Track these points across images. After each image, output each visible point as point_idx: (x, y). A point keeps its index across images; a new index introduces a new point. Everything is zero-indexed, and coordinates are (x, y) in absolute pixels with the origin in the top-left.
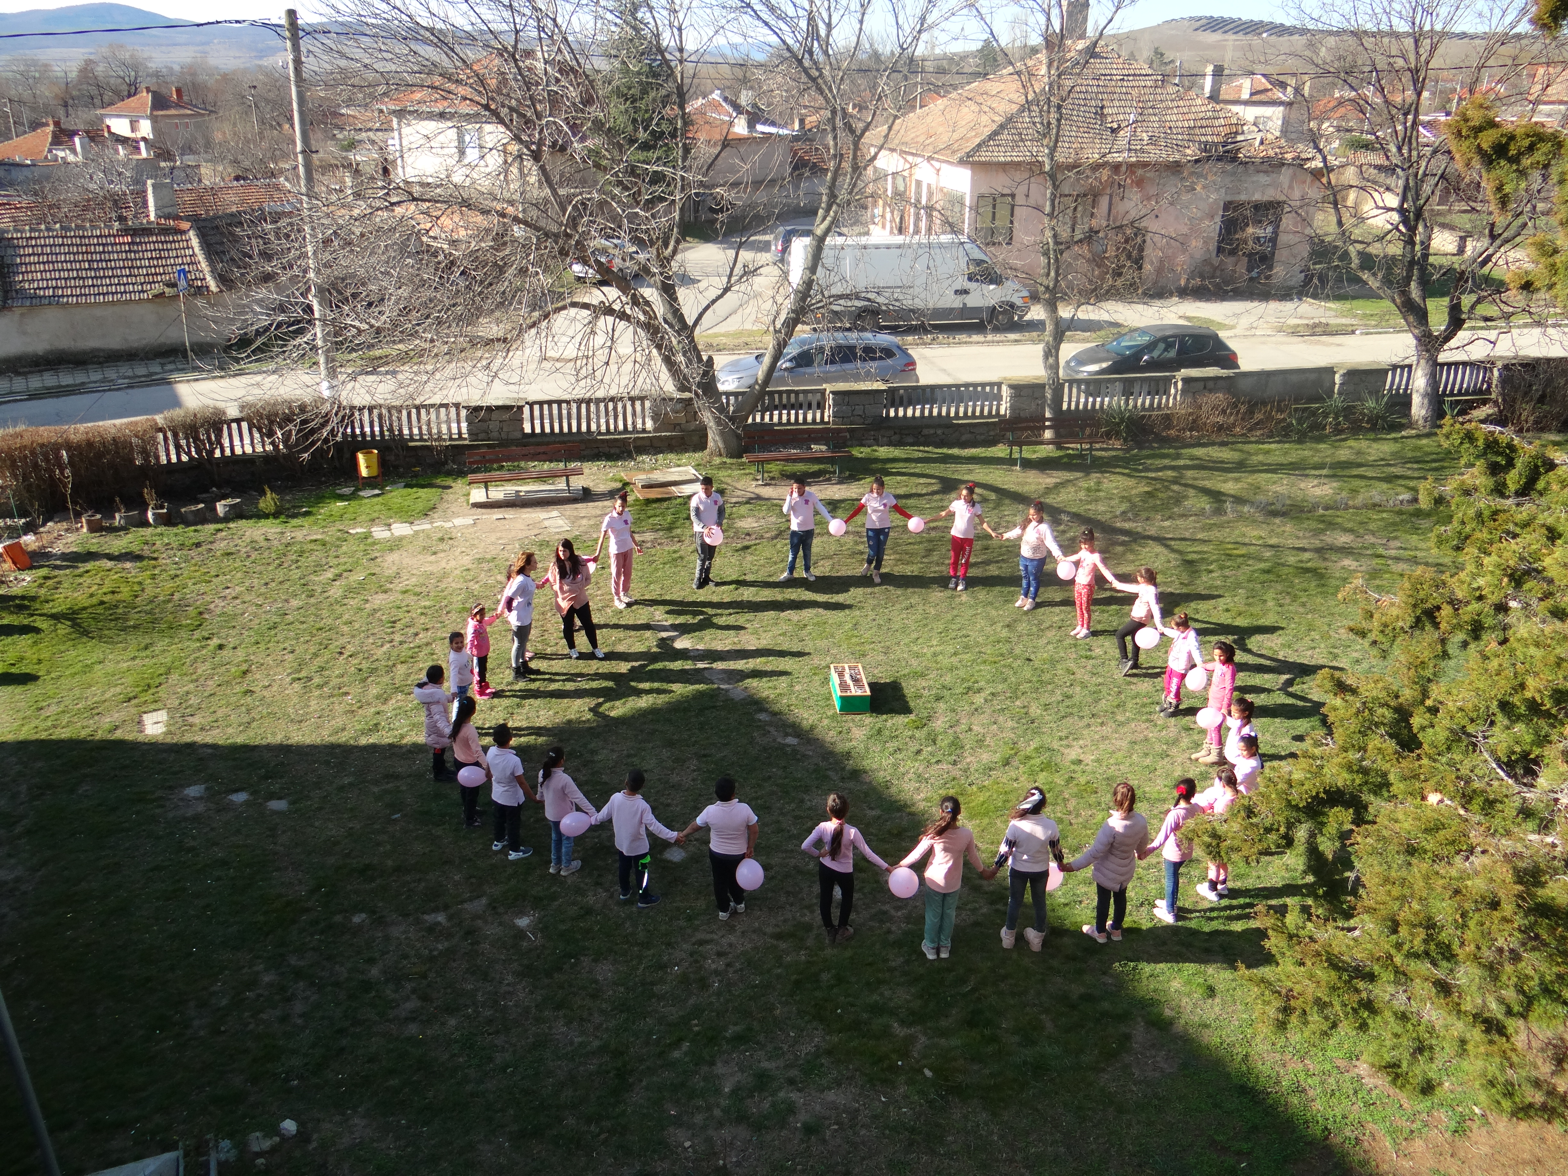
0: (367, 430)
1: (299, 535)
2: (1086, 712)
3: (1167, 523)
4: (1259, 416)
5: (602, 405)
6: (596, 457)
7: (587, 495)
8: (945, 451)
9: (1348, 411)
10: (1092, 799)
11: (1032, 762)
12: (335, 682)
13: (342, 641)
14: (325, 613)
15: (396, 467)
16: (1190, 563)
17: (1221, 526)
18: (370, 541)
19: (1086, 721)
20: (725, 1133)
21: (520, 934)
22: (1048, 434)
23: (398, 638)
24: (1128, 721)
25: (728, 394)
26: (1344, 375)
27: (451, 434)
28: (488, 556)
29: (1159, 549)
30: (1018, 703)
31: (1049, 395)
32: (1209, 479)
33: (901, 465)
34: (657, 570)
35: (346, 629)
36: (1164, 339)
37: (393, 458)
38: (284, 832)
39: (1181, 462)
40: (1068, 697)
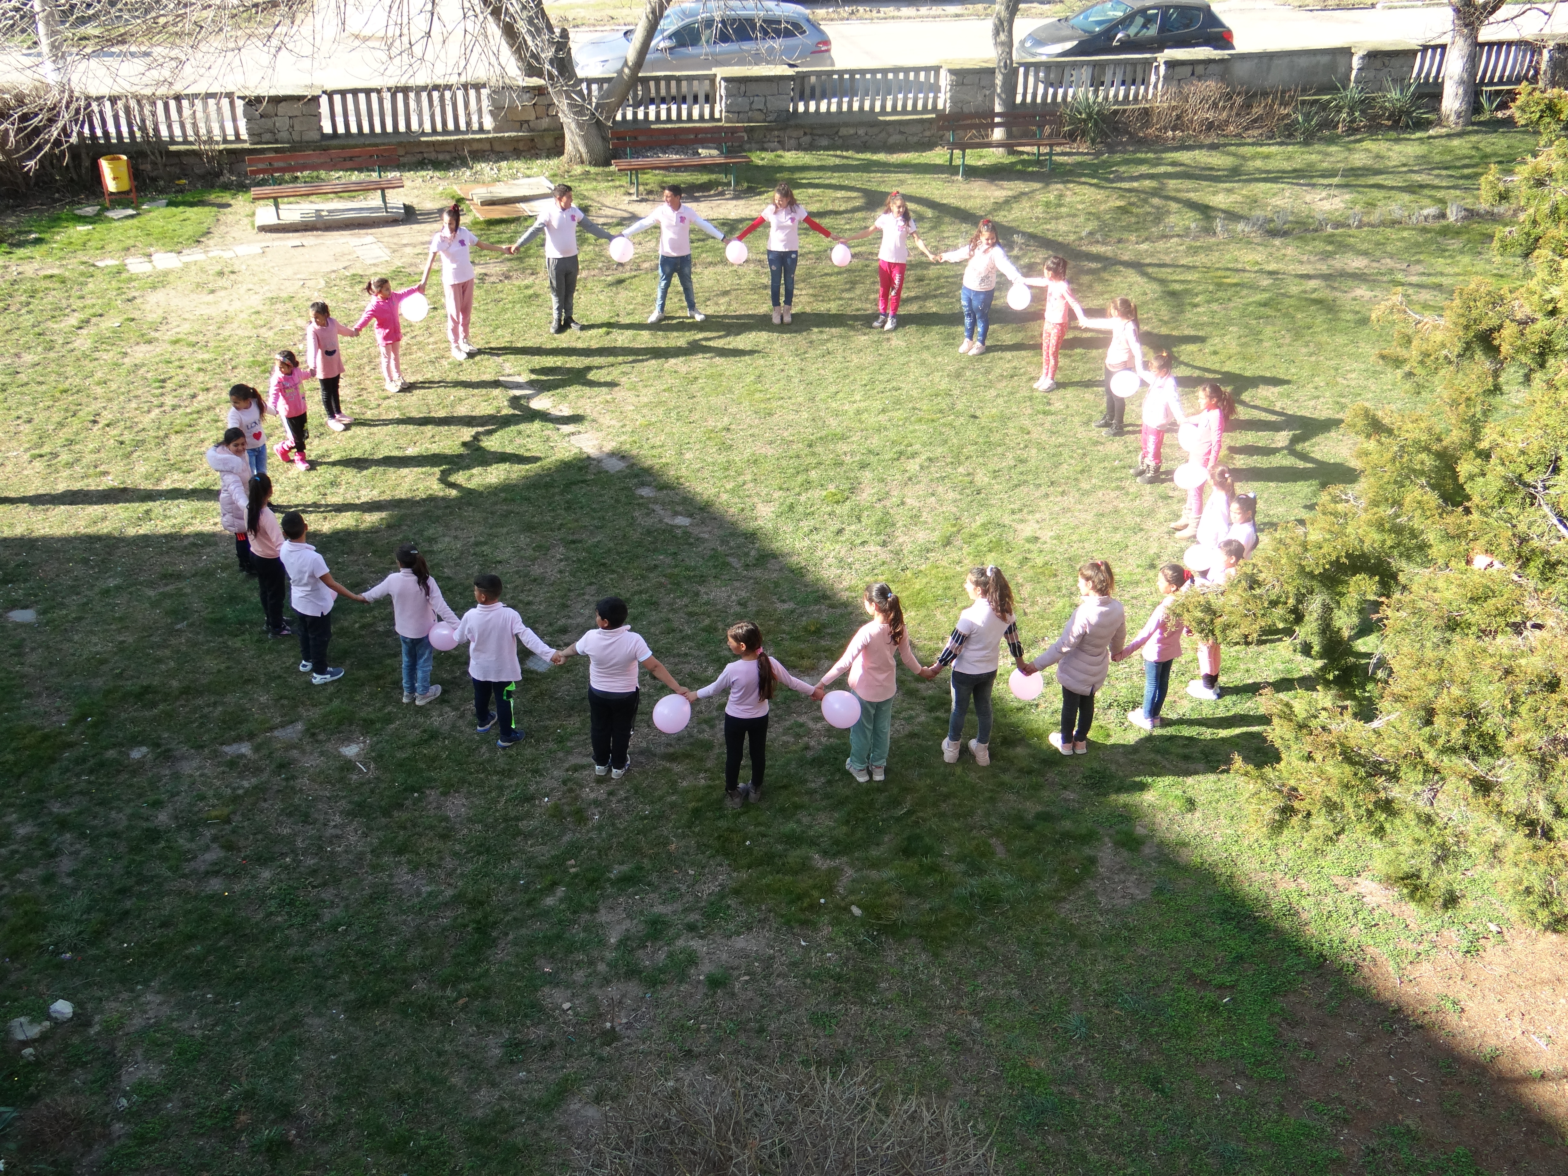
0: (112, 130)
1: (29, 269)
2: (1044, 478)
3: (1144, 246)
4: (1257, 111)
5: (424, 95)
6: (420, 165)
7: (409, 215)
8: (868, 156)
9: (1365, 104)
10: (1051, 584)
11: (979, 541)
12: (89, 458)
13: (95, 406)
14: (70, 370)
15: (154, 180)
16: (1173, 294)
17: (1209, 249)
18: (124, 276)
19: (1043, 490)
20: (613, 991)
21: (348, 766)
22: (998, 134)
23: (169, 401)
24: (1095, 488)
25: (590, 82)
26: (1364, 57)
27: (225, 136)
28: (284, 295)
29: (1133, 277)
30: (961, 470)
31: (999, 80)
32: (1195, 190)
33: (814, 174)
34: (504, 310)
35: (99, 390)
36: (1143, 11)
37: (148, 167)
38: (33, 649)
39: (1162, 169)
40: (1022, 461)
